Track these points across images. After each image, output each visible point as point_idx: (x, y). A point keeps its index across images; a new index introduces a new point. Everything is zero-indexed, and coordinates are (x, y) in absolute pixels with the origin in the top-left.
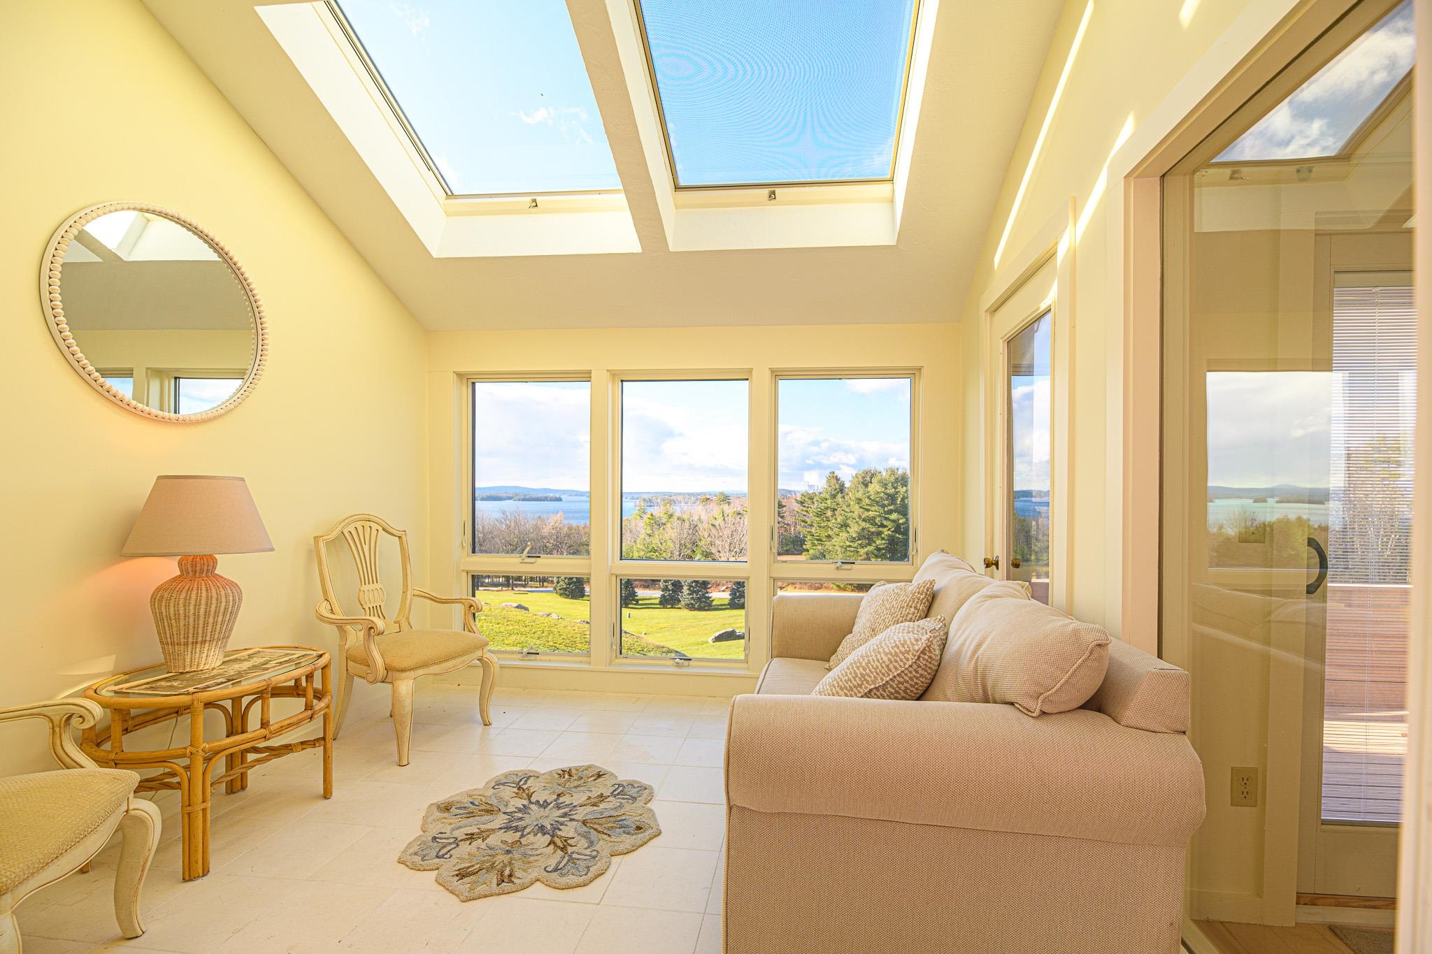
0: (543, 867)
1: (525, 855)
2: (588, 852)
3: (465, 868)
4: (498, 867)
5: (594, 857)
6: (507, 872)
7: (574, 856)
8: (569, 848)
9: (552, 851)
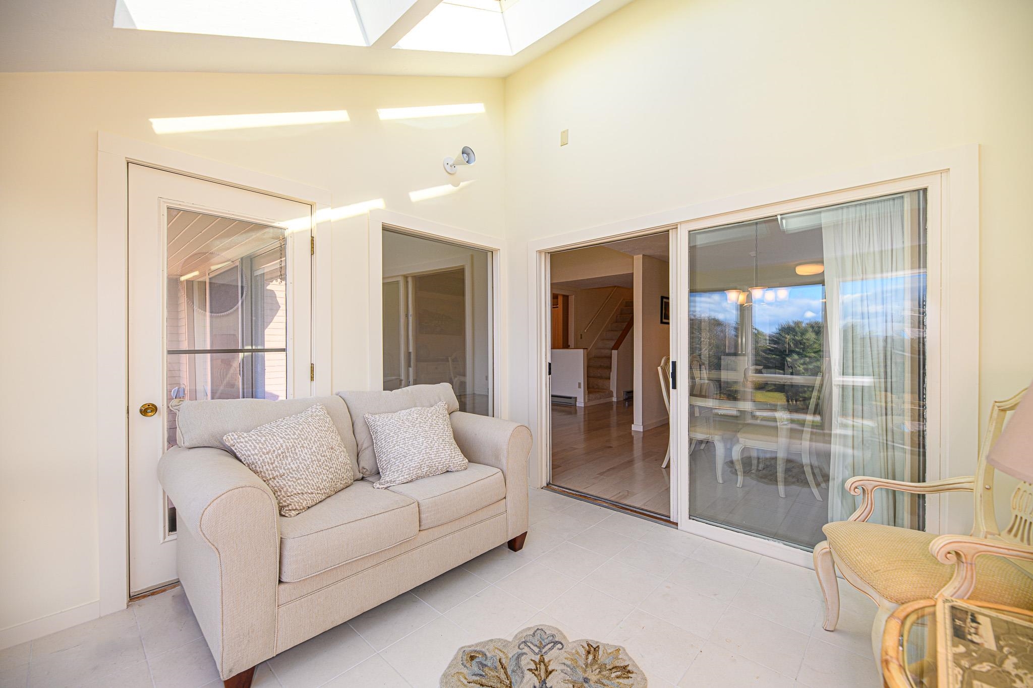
0: (563, 650)
1: (573, 669)
2: (526, 650)
3: (624, 678)
4: (597, 666)
5: (525, 642)
6: (591, 657)
7: (537, 650)
8: (537, 661)
9: (551, 663)
